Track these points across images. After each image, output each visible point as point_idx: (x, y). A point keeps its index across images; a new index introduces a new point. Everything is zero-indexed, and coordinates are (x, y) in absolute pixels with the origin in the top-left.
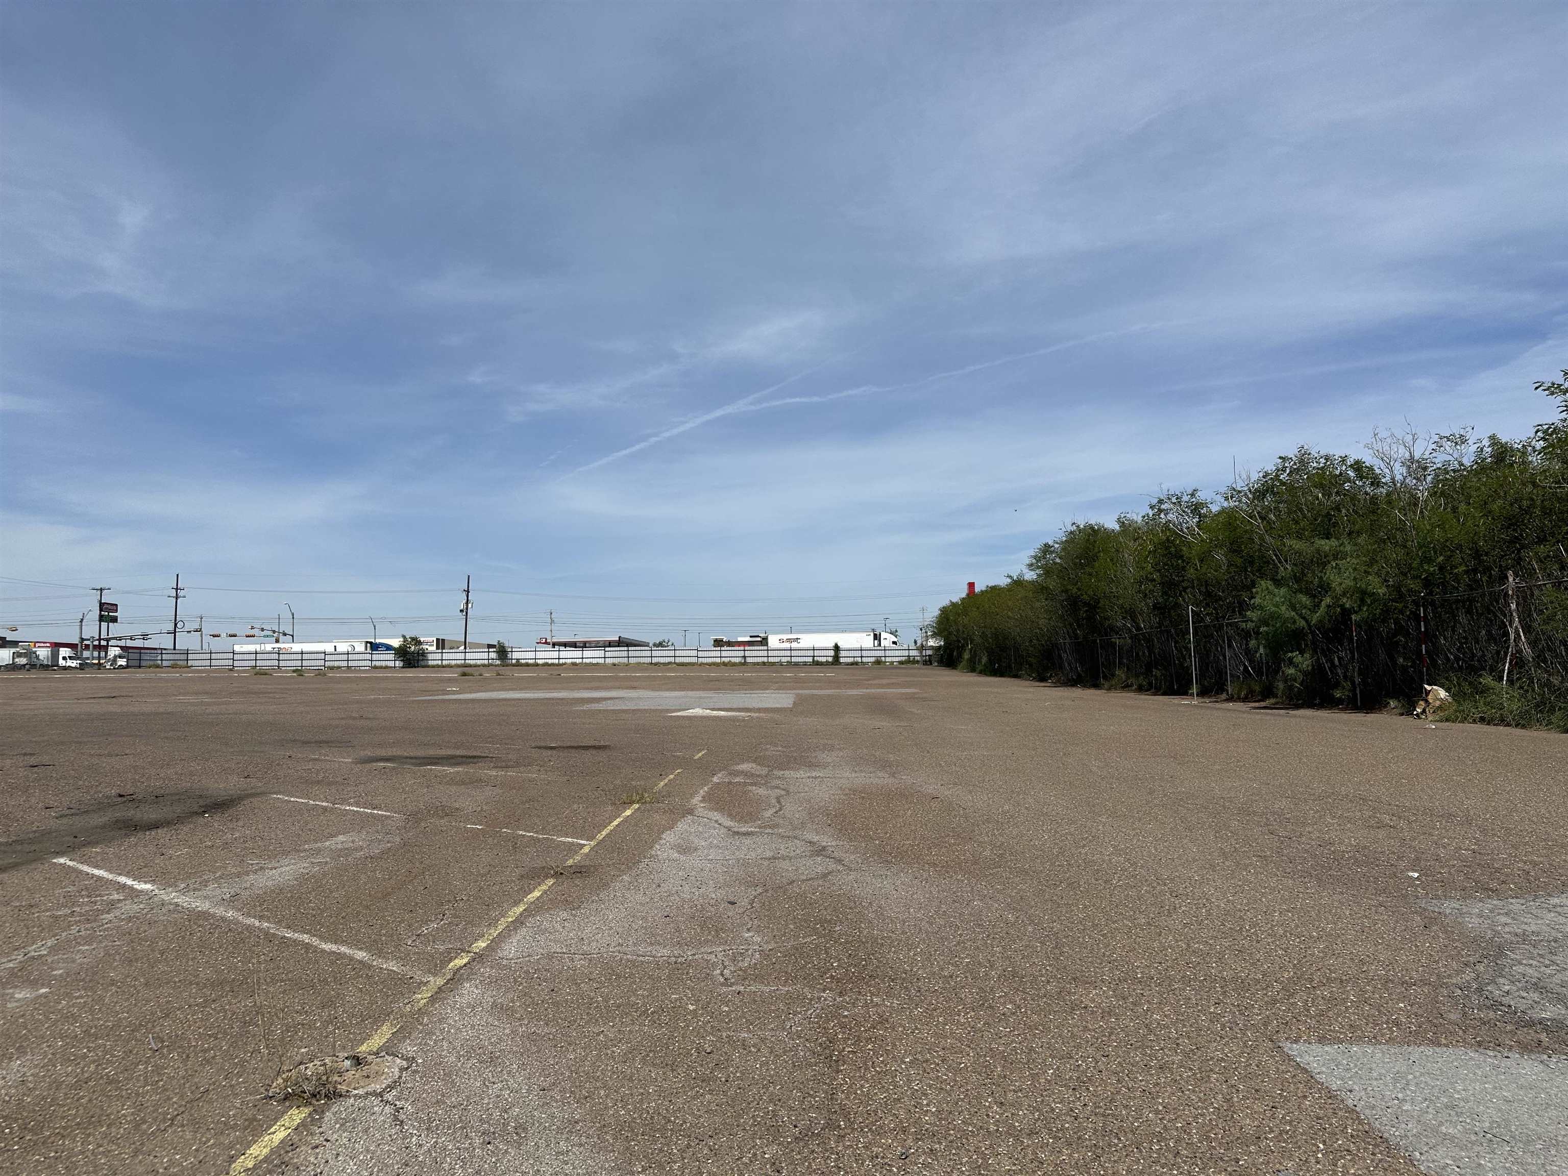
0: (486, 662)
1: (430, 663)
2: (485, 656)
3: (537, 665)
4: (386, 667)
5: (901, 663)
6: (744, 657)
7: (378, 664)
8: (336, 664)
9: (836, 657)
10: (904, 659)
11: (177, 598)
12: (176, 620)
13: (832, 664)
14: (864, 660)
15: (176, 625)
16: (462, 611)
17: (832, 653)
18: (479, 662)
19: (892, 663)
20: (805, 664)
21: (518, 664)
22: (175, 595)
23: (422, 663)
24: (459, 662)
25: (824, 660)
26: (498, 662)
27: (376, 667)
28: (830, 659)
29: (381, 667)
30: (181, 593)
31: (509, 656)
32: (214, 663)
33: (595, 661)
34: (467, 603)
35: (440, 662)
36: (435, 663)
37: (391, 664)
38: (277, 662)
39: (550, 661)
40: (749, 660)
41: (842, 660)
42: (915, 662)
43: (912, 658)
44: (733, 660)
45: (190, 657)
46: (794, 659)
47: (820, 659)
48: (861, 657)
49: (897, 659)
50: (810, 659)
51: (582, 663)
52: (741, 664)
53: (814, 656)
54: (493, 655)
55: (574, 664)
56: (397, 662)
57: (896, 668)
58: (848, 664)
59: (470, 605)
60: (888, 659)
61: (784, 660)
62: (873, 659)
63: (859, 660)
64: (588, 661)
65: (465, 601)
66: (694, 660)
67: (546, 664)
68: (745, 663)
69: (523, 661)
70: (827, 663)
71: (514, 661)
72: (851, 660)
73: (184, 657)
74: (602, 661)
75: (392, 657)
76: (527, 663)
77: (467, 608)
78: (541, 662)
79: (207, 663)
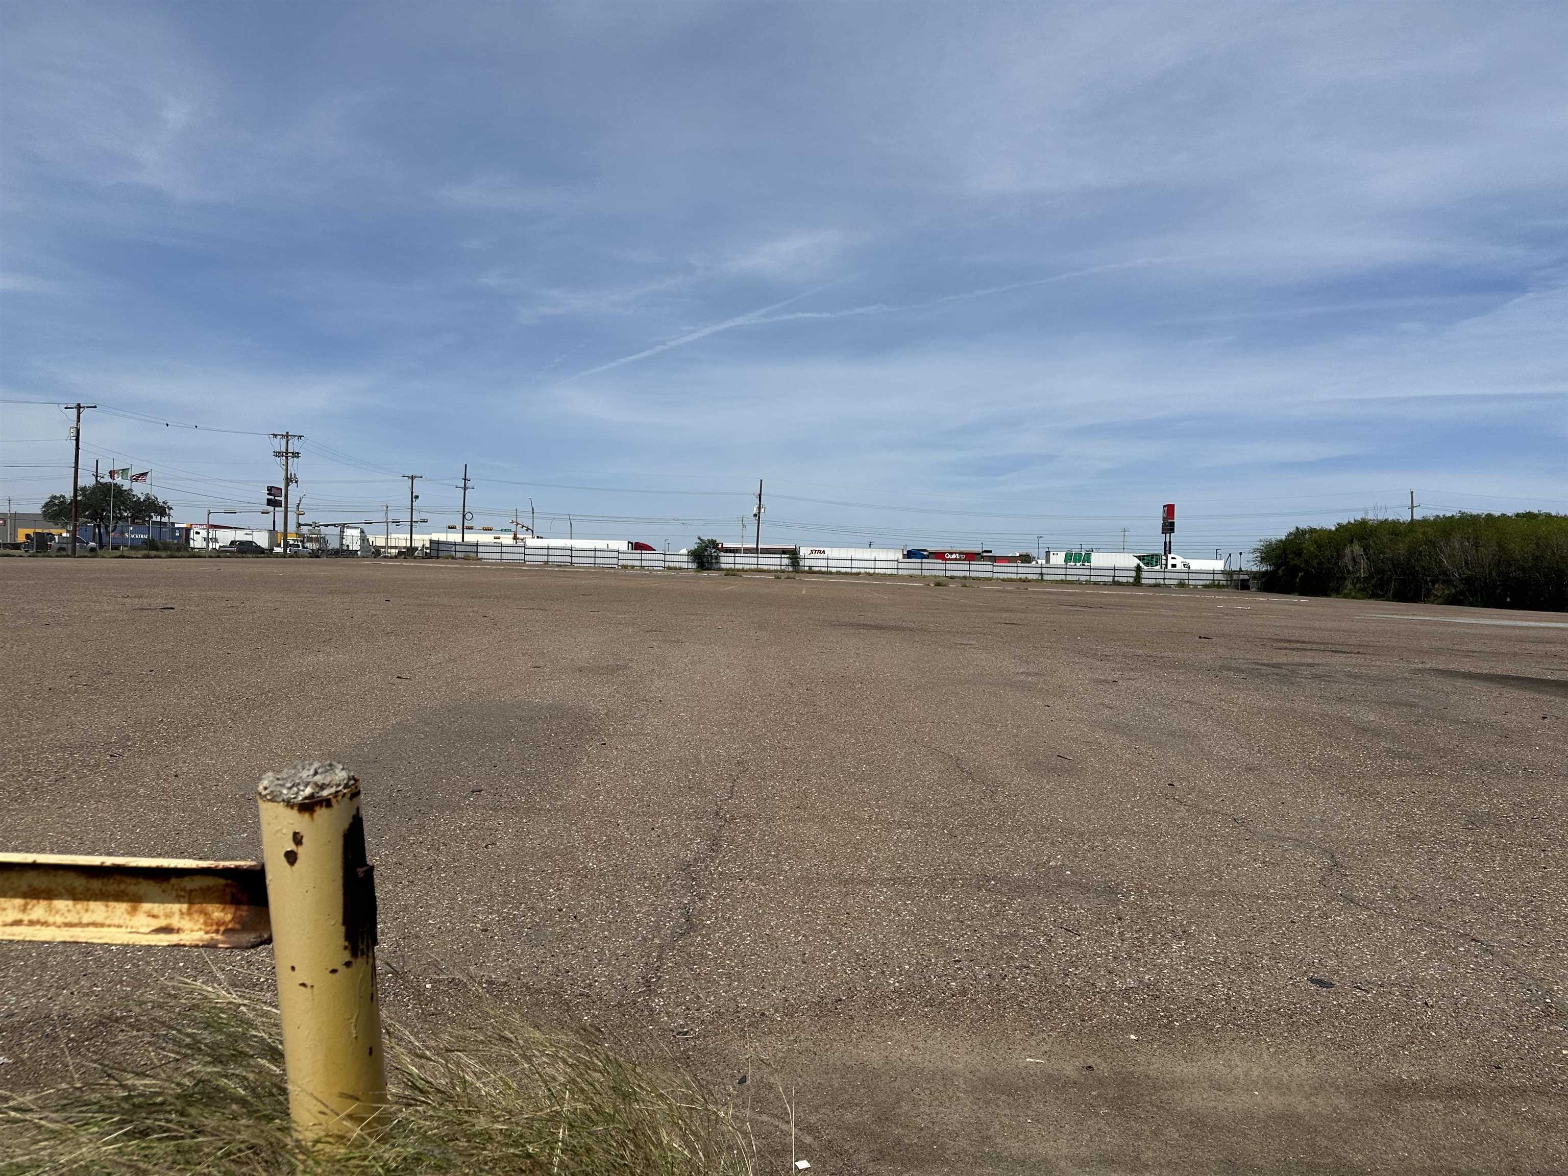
0: (779, 568)
1: (723, 566)
2: (778, 561)
3: (831, 573)
4: (681, 569)
5: (1205, 586)
6: (1042, 574)
7: (671, 565)
8: (630, 563)
9: (1138, 578)
10: (1208, 582)
11: (465, 489)
12: (464, 511)
13: (1134, 585)
14: (1167, 582)
15: (464, 516)
16: (755, 515)
17: (1133, 574)
18: (772, 568)
19: (1195, 586)
20: (1105, 583)
21: (811, 572)
22: (463, 486)
23: (716, 566)
24: (753, 567)
25: (1125, 580)
26: (791, 569)
27: (669, 568)
28: (1131, 580)
29: (675, 568)
30: (469, 484)
31: (801, 563)
32: (504, 556)
33: (889, 572)
34: (759, 508)
35: (732, 566)
36: (728, 566)
37: (685, 565)
38: (569, 558)
39: (843, 570)
40: (1046, 577)
41: (1143, 581)
42: (1219, 586)
43: (1216, 582)
44: (1030, 577)
45: (480, 549)
46: (1093, 579)
47: (1121, 579)
48: (1164, 579)
49: (1201, 583)
50: (1110, 579)
51: (874, 573)
52: (1036, 581)
53: (1114, 576)
54: (786, 561)
55: (869, 574)
56: (690, 566)
57: (1200, 590)
58: (1150, 586)
59: (762, 510)
60: (1191, 582)
61: (1083, 578)
62: (1175, 582)
63: (1162, 582)
64: (882, 571)
65: (757, 506)
66: (989, 575)
67: (838, 573)
68: (1042, 580)
69: (817, 569)
70: (1128, 584)
71: (807, 568)
72: (1153, 582)
73: (474, 549)
74: (895, 572)
75: (685, 558)
76: (820, 571)
77: (759, 513)
78: (834, 570)
79: (498, 556)
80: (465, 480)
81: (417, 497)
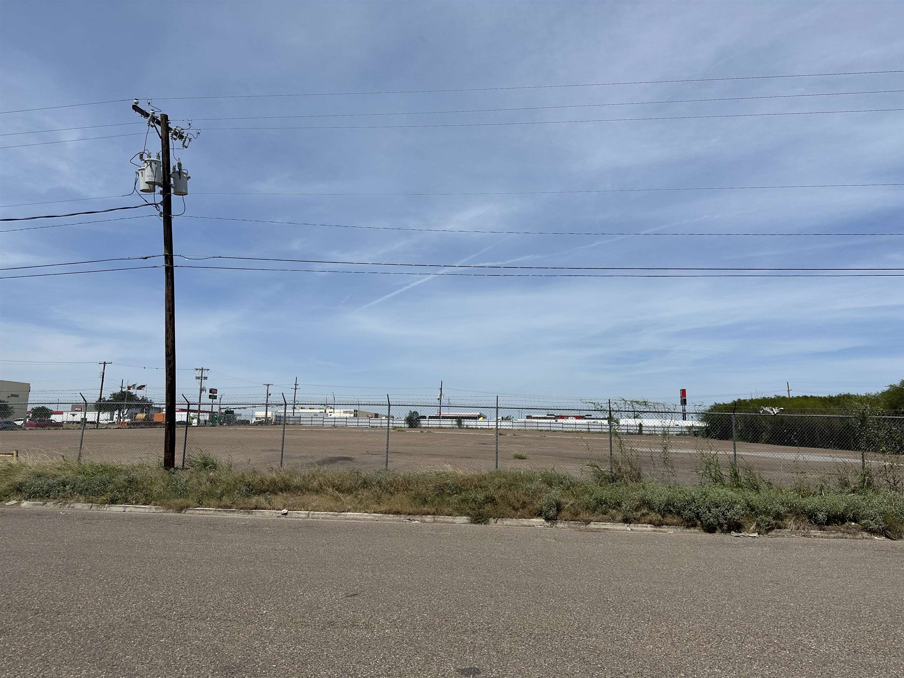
0: (451, 426)
1: (422, 426)
2: (450, 423)
3: (478, 429)
4: (400, 428)
5: (677, 435)
7: (396, 425)
8: (376, 425)
9: (641, 430)
10: (679, 433)
11: (297, 388)
13: (638, 434)
14: (656, 432)
16: (439, 399)
17: (638, 428)
18: (447, 426)
20: (623, 433)
21: (467, 428)
23: (418, 426)
24: (438, 426)
25: (633, 431)
26: (457, 426)
27: (394, 427)
28: (637, 431)
31: (463, 424)
32: (313, 423)
33: (507, 428)
34: (441, 395)
35: (427, 426)
36: (424, 426)
37: (403, 426)
38: (345, 423)
40: (591, 430)
41: (644, 432)
42: (685, 435)
43: (683, 433)
44: (583, 430)
45: (302, 419)
47: (631, 431)
49: (675, 433)
50: (626, 431)
52: (586, 432)
53: (628, 430)
54: (455, 423)
56: (406, 425)
57: (674, 437)
58: (646, 434)
59: (442, 397)
60: (670, 433)
62: (661, 432)
63: (653, 432)
64: (504, 427)
65: (440, 394)
66: (562, 429)
67: (481, 429)
70: (635, 434)
71: (465, 426)
72: (647, 432)
73: (298, 419)
74: (511, 428)
75: (403, 422)
76: (472, 427)
77: (441, 398)
78: (479, 427)
79: (310, 423)
80: (296, 385)
81: (270, 395)
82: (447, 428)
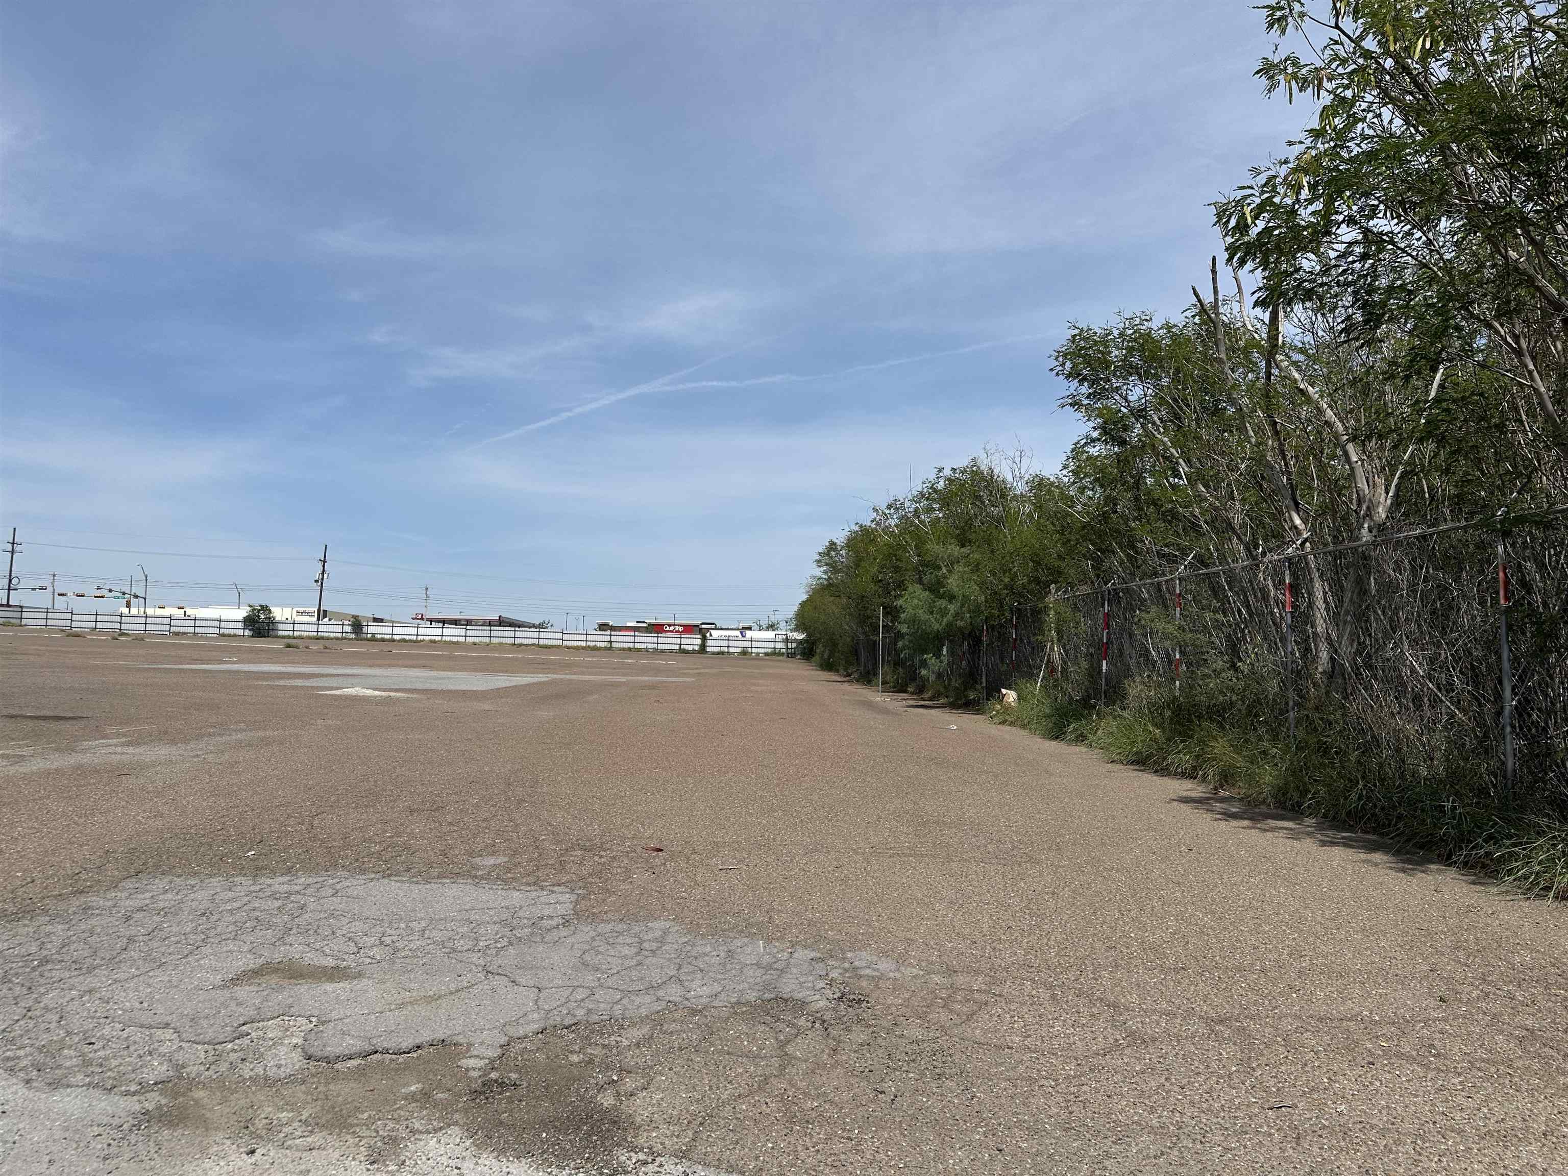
0: (340, 635)
1: (280, 633)
2: (339, 628)
3: (394, 641)
4: (235, 635)
5: (766, 654)
6: (611, 642)
7: (226, 631)
8: (182, 630)
9: (703, 646)
10: (769, 650)
11: (13, 552)
12: (10, 576)
13: (698, 652)
14: (731, 650)
15: (10, 581)
16: (316, 581)
17: (699, 642)
18: (332, 635)
19: (758, 654)
20: (671, 651)
21: (373, 639)
22: (11, 550)
23: (273, 633)
24: (311, 634)
25: (690, 648)
26: (353, 636)
27: (223, 635)
28: (697, 648)
29: (229, 635)
30: (18, 548)
31: (365, 629)
32: (48, 622)
33: (455, 639)
34: (323, 573)
35: (291, 633)
36: (286, 633)
37: (241, 632)
39: (407, 638)
40: (615, 645)
41: (708, 649)
42: (780, 654)
43: (777, 651)
44: (599, 644)
45: (24, 615)
46: (660, 647)
47: (687, 647)
48: (728, 647)
49: (763, 651)
50: (677, 647)
51: (441, 641)
52: (606, 648)
53: (680, 644)
54: (348, 629)
55: (434, 642)
56: (244, 632)
57: (762, 659)
58: (714, 653)
59: (326, 576)
60: (754, 650)
61: (650, 646)
62: (739, 650)
63: (726, 649)
65: (321, 571)
66: (559, 643)
67: (403, 640)
68: (611, 648)
69: (379, 636)
70: (694, 651)
71: (369, 636)
72: (717, 650)
74: (462, 639)
75: (239, 626)
76: (383, 638)
77: (322, 579)
78: (398, 637)
79: (43, 622)
80: (10, 544)
82: (332, 639)
